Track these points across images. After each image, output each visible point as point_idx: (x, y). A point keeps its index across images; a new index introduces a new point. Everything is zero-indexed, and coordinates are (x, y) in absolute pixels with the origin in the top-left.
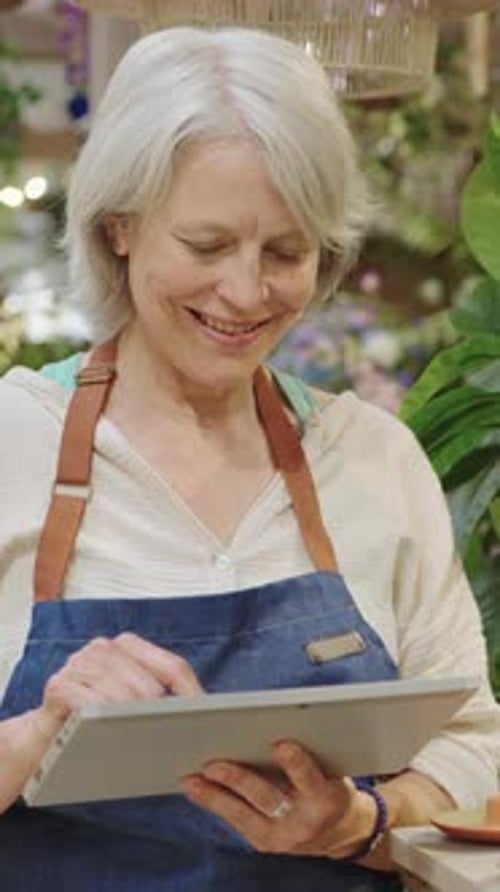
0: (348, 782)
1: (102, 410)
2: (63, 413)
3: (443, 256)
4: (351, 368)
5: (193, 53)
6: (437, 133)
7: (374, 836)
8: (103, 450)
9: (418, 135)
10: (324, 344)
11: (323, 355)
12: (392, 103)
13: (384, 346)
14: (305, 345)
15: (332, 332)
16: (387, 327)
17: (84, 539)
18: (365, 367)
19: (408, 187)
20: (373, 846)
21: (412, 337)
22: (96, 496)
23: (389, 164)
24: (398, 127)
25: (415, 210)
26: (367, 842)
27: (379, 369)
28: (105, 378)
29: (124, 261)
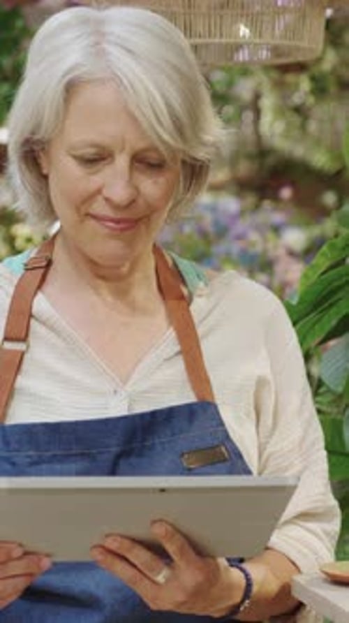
0: (223, 562)
1: (39, 287)
2: (11, 290)
3: (339, 173)
4: (272, 253)
5: (85, 21)
6: (333, 89)
7: (242, 601)
8: (37, 316)
9: (320, 89)
10: (254, 237)
11: (253, 244)
12: (300, 67)
13: (296, 238)
14: (240, 237)
15: (259, 228)
16: (299, 225)
17: (21, 381)
18: (281, 252)
19: (313, 126)
20: (242, 609)
21: (316, 231)
22: (31, 349)
23: (298, 110)
24: (305, 84)
25: (318, 142)
26: (237, 607)
27: (291, 253)
28: (44, 264)
29: (46, 177)
